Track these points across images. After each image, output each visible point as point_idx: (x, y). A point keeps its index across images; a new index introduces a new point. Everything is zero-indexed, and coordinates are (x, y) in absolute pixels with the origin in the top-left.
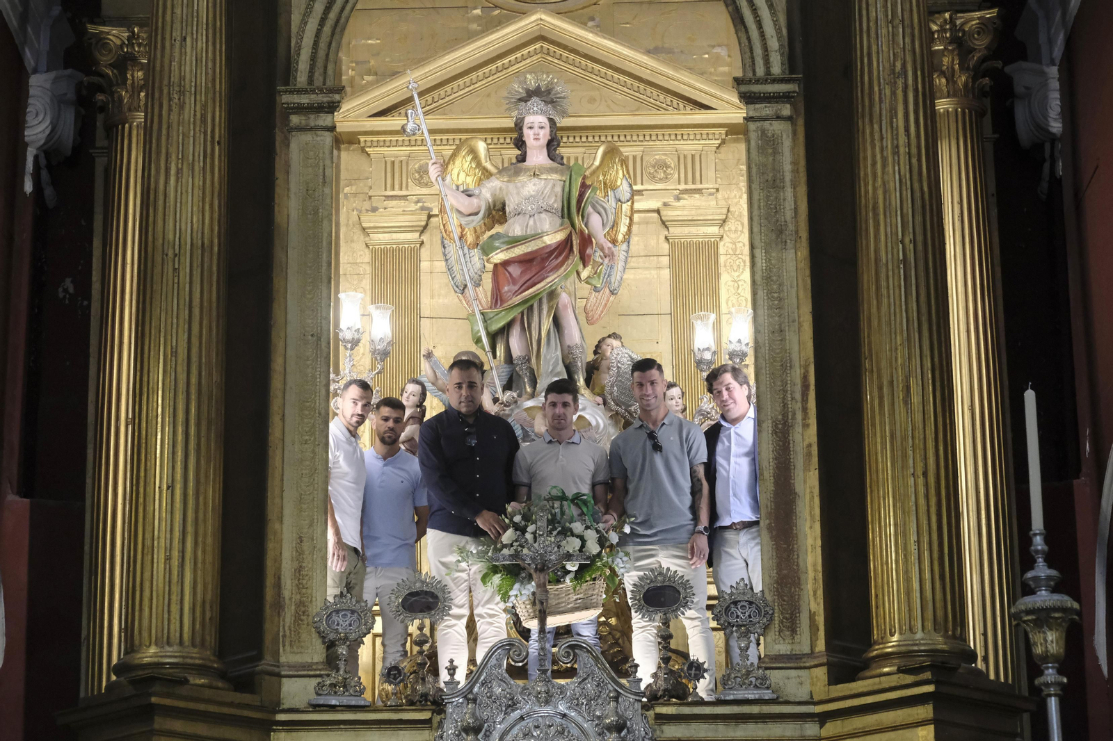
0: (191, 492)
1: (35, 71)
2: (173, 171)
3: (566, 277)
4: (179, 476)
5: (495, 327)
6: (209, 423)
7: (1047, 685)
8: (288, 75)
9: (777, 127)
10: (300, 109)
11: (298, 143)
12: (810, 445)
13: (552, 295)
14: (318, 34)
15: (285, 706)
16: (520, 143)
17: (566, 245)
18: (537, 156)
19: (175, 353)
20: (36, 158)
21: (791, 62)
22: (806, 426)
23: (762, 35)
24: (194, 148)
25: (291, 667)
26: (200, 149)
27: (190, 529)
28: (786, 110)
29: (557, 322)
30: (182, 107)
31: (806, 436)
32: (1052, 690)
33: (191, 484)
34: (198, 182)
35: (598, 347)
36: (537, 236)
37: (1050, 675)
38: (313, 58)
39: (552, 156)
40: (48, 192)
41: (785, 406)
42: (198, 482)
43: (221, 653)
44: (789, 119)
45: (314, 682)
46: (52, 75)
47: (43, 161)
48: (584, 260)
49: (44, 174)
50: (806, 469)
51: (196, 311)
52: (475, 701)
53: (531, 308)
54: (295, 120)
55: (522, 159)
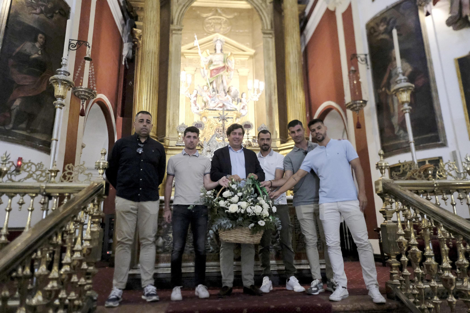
0: (151, 101)
1: (125, 43)
2: (148, 37)
3: (224, 73)
4: (148, 97)
5: (211, 82)
6: (155, 88)
7: (405, 109)
8: (172, 23)
9: (269, 40)
10: (175, 30)
11: (174, 36)
12: (275, 99)
13: (222, 76)
14: (179, 16)
15: (170, 145)
16: (215, 50)
17: (224, 67)
18: (218, 51)
19: (148, 73)
20: (125, 59)
21: (272, 27)
22: (275, 95)
23: (266, 22)
24: (153, 33)
25: (171, 138)
26: (154, 33)
27: (151, 108)
28: (271, 36)
29: (222, 81)
30: (150, 24)
31: (275, 97)
32: (407, 111)
33: (151, 99)
34: (154, 39)
35: (229, 88)
36: (219, 65)
37: (406, 106)
38: (178, 20)
39: (221, 52)
40: (127, 66)
41: (270, 91)
42: (152, 99)
43: (157, 135)
44: (271, 38)
45: (176, 141)
46: (128, 43)
47: (126, 60)
48: (227, 71)
49: (126, 62)
50: (275, 103)
51: (153, 65)
52: (209, 145)
53: (218, 78)
54: (174, 32)
55: (216, 52)
